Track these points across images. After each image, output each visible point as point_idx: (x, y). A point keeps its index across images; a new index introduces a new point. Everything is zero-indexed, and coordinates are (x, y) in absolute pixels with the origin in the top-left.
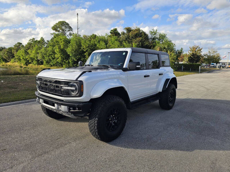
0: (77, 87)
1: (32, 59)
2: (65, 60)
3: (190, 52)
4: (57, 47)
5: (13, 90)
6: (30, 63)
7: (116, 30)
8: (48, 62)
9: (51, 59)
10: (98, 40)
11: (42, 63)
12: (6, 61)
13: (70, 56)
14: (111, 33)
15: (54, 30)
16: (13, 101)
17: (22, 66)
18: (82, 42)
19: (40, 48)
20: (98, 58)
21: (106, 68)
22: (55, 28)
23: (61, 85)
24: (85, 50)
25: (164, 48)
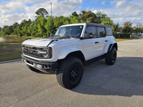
0: (48, 51)
1: (24, 33)
2: (44, 33)
3: (124, 26)
4: (39, 24)
5: (11, 52)
6: (23, 35)
7: (75, 12)
8: (34, 34)
9: (36, 32)
10: (64, 20)
11: (30, 35)
12: (9, 34)
13: (47, 30)
14: (72, 14)
15: (36, 14)
16: (10, 60)
17: (18, 37)
18: (55, 21)
19: (29, 26)
20: (63, 31)
21: (69, 37)
22: (37, 13)
23: (37, 50)
24: (56, 26)
25: (107, 23)
